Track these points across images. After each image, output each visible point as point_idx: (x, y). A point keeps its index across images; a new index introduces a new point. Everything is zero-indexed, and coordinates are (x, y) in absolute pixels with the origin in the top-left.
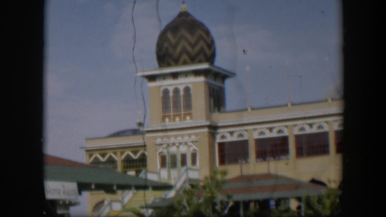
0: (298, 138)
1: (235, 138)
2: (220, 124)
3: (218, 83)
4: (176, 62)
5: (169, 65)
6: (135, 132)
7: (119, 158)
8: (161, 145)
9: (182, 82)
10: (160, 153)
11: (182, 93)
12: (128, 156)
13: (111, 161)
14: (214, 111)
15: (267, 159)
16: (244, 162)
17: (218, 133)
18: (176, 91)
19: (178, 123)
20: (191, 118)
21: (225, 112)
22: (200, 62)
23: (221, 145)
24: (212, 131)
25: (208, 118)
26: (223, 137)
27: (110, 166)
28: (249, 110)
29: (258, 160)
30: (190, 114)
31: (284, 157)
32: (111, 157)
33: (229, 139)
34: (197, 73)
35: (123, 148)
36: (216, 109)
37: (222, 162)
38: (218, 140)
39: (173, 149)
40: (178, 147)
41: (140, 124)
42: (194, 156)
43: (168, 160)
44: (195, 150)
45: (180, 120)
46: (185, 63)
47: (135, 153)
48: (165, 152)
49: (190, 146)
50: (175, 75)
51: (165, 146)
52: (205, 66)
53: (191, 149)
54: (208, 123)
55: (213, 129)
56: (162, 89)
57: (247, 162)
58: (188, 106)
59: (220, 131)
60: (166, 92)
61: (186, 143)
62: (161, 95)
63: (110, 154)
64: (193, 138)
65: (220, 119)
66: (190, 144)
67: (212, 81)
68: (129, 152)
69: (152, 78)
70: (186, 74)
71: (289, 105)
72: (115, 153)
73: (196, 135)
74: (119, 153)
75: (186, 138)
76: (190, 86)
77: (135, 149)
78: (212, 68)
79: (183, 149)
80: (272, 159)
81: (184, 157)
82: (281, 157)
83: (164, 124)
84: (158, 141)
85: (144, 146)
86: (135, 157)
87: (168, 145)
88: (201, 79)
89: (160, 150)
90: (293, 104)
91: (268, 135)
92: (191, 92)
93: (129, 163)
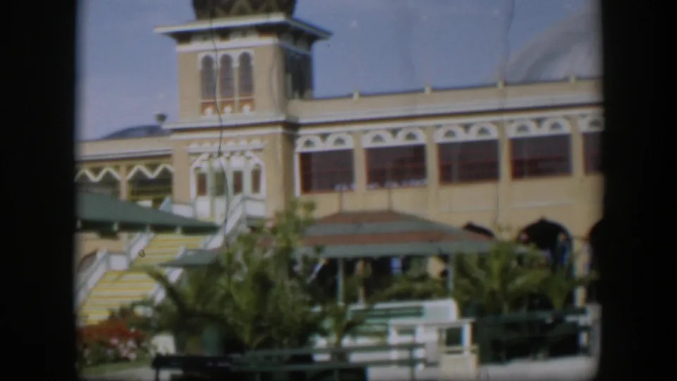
0: (443, 149)
1: (329, 145)
2: (303, 121)
3: (300, 49)
4: (227, 11)
5: (213, 15)
6: (152, 131)
7: (123, 177)
8: (198, 154)
9: (235, 46)
10: (197, 169)
11: (236, 64)
12: (139, 174)
13: (110, 182)
14: (293, 98)
15: (387, 184)
16: (345, 188)
17: (298, 137)
18: (226, 60)
19: (229, 116)
20: (252, 109)
21: (312, 99)
22: (269, 11)
23: (305, 157)
24: (290, 132)
25: (283, 107)
26: (308, 143)
27: (107, 191)
28: (356, 96)
29: (372, 186)
30: (250, 101)
31: (418, 183)
32: (108, 175)
33: (320, 146)
34: (263, 30)
35: (132, 159)
36: (297, 94)
37: (307, 187)
38: (300, 147)
39: (217, 163)
40: (228, 158)
41: (162, 118)
42: (256, 175)
43: (210, 183)
44: (257, 165)
45: (233, 112)
46: (242, 12)
47: (153, 167)
48: (205, 167)
49: (249, 158)
50: (224, 33)
51: (205, 156)
52: (277, 18)
53: (252, 165)
54: (282, 118)
55: (291, 128)
56: (201, 56)
57: (350, 189)
58: (247, 87)
59: (302, 132)
60: (208, 62)
61: (242, 153)
62: (199, 67)
63: (108, 169)
64: (257, 143)
65: (304, 111)
66: (249, 154)
67: (288, 44)
68: (140, 167)
69: (183, 37)
70: (244, 31)
71: (428, 91)
72: (117, 168)
73: (262, 137)
74: (123, 169)
75: (243, 144)
76: (251, 52)
77: (153, 160)
78: (293, 24)
79: (237, 163)
80: (395, 185)
81: (238, 176)
82: (413, 182)
83: (203, 117)
84: (194, 147)
85: (167, 156)
86: (151, 175)
87: (211, 156)
88: (269, 41)
89: (197, 163)
90: (434, 90)
91: (389, 141)
92: (253, 63)
93: (141, 185)
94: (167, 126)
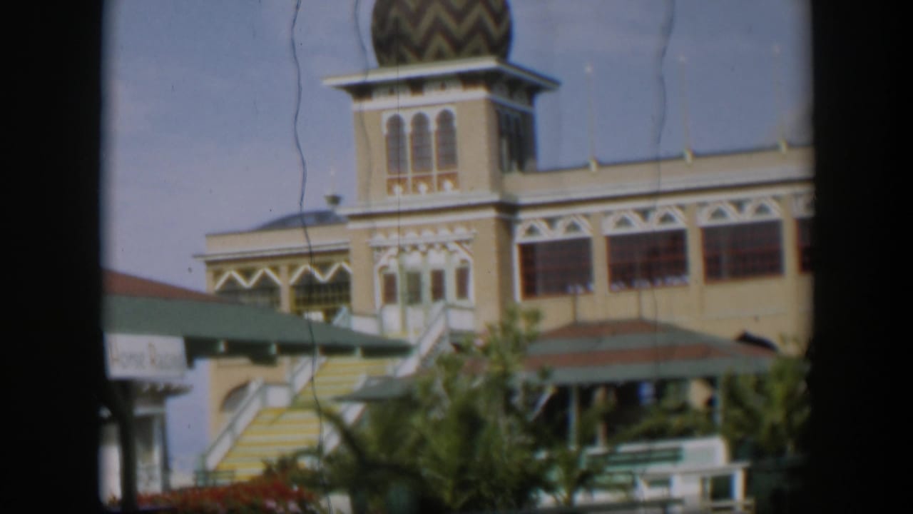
0: (709, 234)
1: (559, 234)
2: (524, 200)
3: (518, 104)
4: (420, 54)
5: (402, 61)
6: (323, 218)
7: (285, 281)
8: (383, 248)
9: (432, 102)
10: (384, 268)
11: (433, 126)
12: (307, 277)
13: (267, 288)
14: (510, 170)
15: (636, 283)
16: (580, 290)
17: (519, 222)
18: (420, 121)
19: (424, 197)
20: (456, 186)
21: (536, 171)
22: (476, 53)
23: (527, 250)
24: (506, 216)
25: (496, 184)
26: (531, 231)
27: (263, 300)
28: (594, 167)
29: (615, 287)
30: (452, 177)
31: (676, 281)
32: (265, 278)
33: (546, 235)
34: (468, 79)
35: (293, 257)
36: (515, 165)
37: (529, 290)
38: (520, 237)
39: (414, 260)
40: (424, 254)
41: (335, 200)
42: (462, 276)
43: (401, 286)
44: (464, 261)
45: (430, 190)
46: (440, 56)
47: (323, 268)
48: (394, 266)
49: (452, 253)
50: (416, 85)
51: (394, 251)
52: (487, 63)
53: (456, 261)
54: (495, 198)
55: (508, 210)
56: (386, 116)
57: (588, 291)
58: (449, 156)
59: (523, 215)
60: (396, 123)
61: (444, 246)
62: (385, 131)
63: (264, 269)
64: (462, 232)
65: (525, 187)
66: (453, 246)
67: (502, 99)
68: (308, 267)
69: (362, 91)
70: (442, 81)
71: (688, 157)
72: (276, 269)
73: (468, 224)
74: (284, 269)
75: (444, 234)
76: (453, 109)
77: (321, 258)
78: (504, 68)
79: (437, 259)
80: (647, 284)
81: (438, 277)
82: (669, 280)
83: (390, 198)
84: (379, 239)
85: (343, 252)
86: (322, 278)
87: (401, 250)
88: (479, 93)
89: (384, 260)
90: (696, 155)
91: (638, 226)
92: (456, 124)
93: (309, 292)
94: (342, 211)
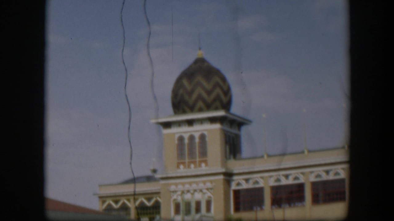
0: (314, 185)
1: (250, 186)
2: (236, 171)
3: (234, 131)
4: (192, 109)
5: (184, 112)
6: (149, 179)
7: (131, 205)
8: (175, 192)
9: (197, 130)
10: (175, 200)
11: (197, 140)
12: (142, 203)
13: (125, 208)
14: (230, 158)
15: (283, 206)
16: (259, 209)
17: (233, 180)
18: (192, 138)
19: (193, 170)
20: (207, 165)
21: (241, 159)
22: (216, 109)
23: (236, 192)
24: (228, 178)
25: (224, 164)
26: (238, 184)
27: (123, 213)
28: (265, 157)
29: (274, 207)
30: (206, 162)
31: (300, 204)
32: (124, 204)
33: (245, 186)
34: (212, 120)
35: (135, 195)
36: (232, 157)
37: (237, 209)
38: (234, 187)
39: (188, 197)
40: (193, 194)
41: (155, 171)
42: (209, 203)
43: (182, 208)
44: (210, 197)
45: (195, 167)
46: (201, 110)
47: (149, 200)
48: (179, 199)
49: (204, 194)
50: (190, 123)
51: (179, 193)
52: (221, 113)
53: (206, 197)
54: (223, 170)
55: (229, 176)
56: (177, 136)
57: (262, 209)
58: (204, 153)
59: (235, 178)
60: (181, 139)
61: (201, 191)
62: (176, 142)
63: (124, 200)
64: (209, 185)
65: (236, 166)
66: (205, 191)
67: (227, 128)
68: (142, 199)
69: (167, 125)
70: (202, 121)
71: (306, 152)
72: (129, 200)
73: (211, 182)
74: (132, 200)
75: (201, 185)
76: (206, 133)
77: (149, 196)
78: (229, 115)
79: (198, 196)
80: (287, 206)
81: (198, 204)
82: (297, 204)
83: (179, 171)
84: (173, 188)
85: (158, 193)
86: (148, 204)
87: (183, 192)
88: (217, 126)
89: (175, 197)
90: (309, 151)
91: (284, 182)
92: (207, 139)
93: (142, 210)
94: (158, 176)
